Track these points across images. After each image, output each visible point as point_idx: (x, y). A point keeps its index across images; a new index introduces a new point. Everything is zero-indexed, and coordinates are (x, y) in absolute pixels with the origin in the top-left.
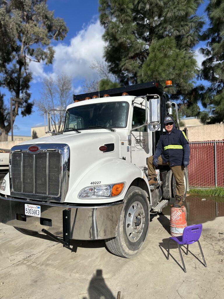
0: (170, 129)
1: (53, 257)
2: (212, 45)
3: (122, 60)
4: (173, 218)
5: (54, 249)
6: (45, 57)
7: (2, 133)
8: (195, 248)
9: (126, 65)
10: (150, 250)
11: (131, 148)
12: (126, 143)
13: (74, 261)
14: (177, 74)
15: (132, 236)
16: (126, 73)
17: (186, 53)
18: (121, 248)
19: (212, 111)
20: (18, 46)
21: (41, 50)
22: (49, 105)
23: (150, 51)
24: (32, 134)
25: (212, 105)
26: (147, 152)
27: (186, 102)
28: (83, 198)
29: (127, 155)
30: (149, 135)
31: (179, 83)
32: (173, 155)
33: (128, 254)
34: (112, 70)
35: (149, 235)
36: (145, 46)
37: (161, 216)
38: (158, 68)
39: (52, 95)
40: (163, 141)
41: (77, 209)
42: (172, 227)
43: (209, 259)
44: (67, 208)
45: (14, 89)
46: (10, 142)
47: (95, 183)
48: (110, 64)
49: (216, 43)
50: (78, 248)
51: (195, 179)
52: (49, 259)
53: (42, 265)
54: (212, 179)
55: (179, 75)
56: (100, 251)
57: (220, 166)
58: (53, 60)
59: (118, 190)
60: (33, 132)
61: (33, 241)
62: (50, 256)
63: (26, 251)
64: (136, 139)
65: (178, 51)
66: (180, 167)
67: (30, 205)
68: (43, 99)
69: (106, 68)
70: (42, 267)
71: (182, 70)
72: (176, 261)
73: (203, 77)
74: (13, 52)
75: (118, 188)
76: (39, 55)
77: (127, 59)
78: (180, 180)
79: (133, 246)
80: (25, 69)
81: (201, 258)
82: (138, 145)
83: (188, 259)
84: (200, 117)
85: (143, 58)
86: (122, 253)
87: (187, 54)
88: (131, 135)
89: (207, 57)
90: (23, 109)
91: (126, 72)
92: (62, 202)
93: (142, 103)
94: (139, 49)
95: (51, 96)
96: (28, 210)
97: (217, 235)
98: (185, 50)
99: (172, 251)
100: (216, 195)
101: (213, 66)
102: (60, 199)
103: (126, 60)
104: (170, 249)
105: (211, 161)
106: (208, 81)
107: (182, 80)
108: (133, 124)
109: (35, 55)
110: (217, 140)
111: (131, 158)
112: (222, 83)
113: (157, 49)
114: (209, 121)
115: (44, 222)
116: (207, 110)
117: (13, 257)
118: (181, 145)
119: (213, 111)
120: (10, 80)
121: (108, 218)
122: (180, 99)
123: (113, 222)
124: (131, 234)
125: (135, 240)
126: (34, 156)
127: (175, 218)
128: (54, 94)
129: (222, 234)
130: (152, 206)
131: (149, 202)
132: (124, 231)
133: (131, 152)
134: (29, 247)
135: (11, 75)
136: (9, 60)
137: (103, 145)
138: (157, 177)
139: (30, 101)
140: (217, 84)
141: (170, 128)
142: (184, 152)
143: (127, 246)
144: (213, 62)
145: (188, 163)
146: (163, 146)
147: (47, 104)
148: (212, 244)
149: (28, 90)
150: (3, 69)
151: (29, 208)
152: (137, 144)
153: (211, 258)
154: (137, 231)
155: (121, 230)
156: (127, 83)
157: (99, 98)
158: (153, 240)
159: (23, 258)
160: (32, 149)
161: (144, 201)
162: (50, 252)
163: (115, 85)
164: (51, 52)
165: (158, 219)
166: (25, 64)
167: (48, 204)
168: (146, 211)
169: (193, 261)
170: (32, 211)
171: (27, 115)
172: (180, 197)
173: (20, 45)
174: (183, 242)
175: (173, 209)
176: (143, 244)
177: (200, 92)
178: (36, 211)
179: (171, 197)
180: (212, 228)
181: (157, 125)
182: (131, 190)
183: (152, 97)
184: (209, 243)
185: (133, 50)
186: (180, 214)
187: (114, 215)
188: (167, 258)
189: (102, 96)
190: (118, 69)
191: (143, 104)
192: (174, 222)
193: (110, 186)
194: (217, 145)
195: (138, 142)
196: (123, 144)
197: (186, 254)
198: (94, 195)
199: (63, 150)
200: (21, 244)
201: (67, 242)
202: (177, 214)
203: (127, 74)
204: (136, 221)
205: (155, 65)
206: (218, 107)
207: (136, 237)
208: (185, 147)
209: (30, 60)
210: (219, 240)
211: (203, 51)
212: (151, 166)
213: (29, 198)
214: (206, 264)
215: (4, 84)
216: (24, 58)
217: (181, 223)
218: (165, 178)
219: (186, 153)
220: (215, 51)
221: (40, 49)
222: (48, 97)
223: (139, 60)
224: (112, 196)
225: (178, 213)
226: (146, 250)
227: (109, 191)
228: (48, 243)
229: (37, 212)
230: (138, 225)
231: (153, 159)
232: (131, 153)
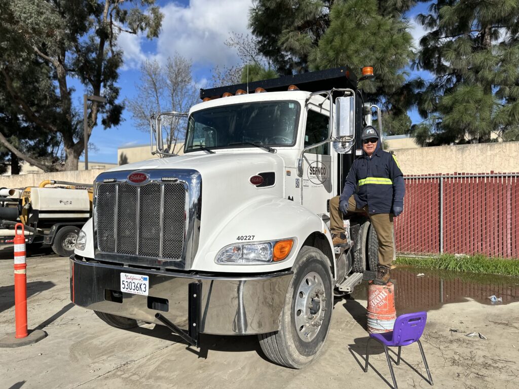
0: (372, 150)
1: (167, 366)
2: (439, 9)
3: (283, 32)
4: (372, 304)
5: (167, 353)
6: (146, 24)
7: (68, 155)
8: (411, 354)
9: (289, 40)
10: (334, 356)
11: (302, 181)
12: (295, 173)
13: (204, 372)
14: (378, 59)
15: (305, 331)
16: (288, 56)
17: (393, 23)
18: (286, 350)
19: (435, 123)
20: (98, 4)
21: (139, 13)
22: (152, 108)
23: (332, 16)
24: (119, 159)
25: (437, 114)
26: (329, 189)
27: (390, 107)
28: (222, 263)
29: (295, 193)
30: (332, 160)
31: (380, 75)
32: (375, 196)
33: (297, 362)
34: (264, 49)
35: (331, 331)
36: (321, 10)
37: (349, 300)
38: (347, 46)
39: (158, 91)
40: (358, 169)
41: (212, 281)
42: (371, 319)
43: (437, 372)
44: (195, 279)
45: (90, 80)
46: (82, 171)
47: (244, 238)
48: (260, 39)
49: (447, 5)
50: (210, 351)
51: (405, 240)
52: (161, 368)
53: (149, 378)
54: (434, 241)
55: (381, 61)
56: (247, 356)
57: (448, 219)
58: (159, 30)
59: (283, 252)
60: (122, 156)
61: (130, 339)
62: (162, 363)
63: (120, 355)
64: (311, 167)
65: (380, 18)
66: (386, 216)
67: (129, 275)
68: (142, 98)
69: (253, 45)
70: (148, 382)
71: (387, 53)
72: (379, 375)
73: (421, 64)
74: (90, 15)
75: (283, 248)
76: (135, 21)
77: (291, 31)
78: (385, 237)
79: (307, 348)
80: (111, 46)
81: (423, 371)
82: (314, 177)
83: (402, 371)
84: (416, 134)
85: (317, 29)
86: (287, 360)
87: (395, 25)
88: (303, 158)
89: (429, 31)
90: (105, 116)
91: (289, 53)
92: (187, 269)
93: (322, 104)
94: (312, 14)
95: (155, 92)
96: (126, 284)
97: (447, 333)
98: (392, 17)
99: (373, 359)
100: (442, 267)
101: (439, 46)
102: (184, 264)
103: (289, 32)
104: (369, 356)
105: (433, 210)
106: (431, 71)
107: (386, 70)
108: (307, 140)
109: (128, 21)
110: (445, 173)
111: (302, 199)
112: (455, 76)
113: (345, 14)
114: (431, 141)
115: (153, 304)
116: (428, 122)
117: (97, 364)
118: (390, 178)
119: (438, 124)
120: (85, 64)
121: (266, 302)
122: (381, 102)
123: (274, 309)
124: (302, 327)
125: (309, 339)
126: (139, 190)
127: (376, 304)
128: (161, 90)
129: (456, 331)
130: (337, 282)
131: (332, 275)
132: (292, 322)
133: (302, 188)
134: (124, 349)
135: (85, 55)
136: (83, 29)
137: (257, 175)
138: (346, 233)
139: (117, 102)
140: (445, 77)
141: (371, 148)
142: (394, 191)
143: (296, 347)
144: (440, 40)
145: (401, 209)
146: (358, 179)
147: (149, 107)
148: (439, 348)
149: (116, 82)
150: (73, 44)
151: (128, 280)
152: (312, 175)
153: (439, 371)
154: (313, 323)
155: (286, 320)
156: (289, 72)
157: (246, 93)
158: (339, 340)
159: (115, 366)
160: (135, 178)
161: (325, 273)
162: (160, 358)
163: (269, 73)
164: (157, 16)
165: (344, 305)
166: (110, 36)
167: (161, 273)
168: (328, 289)
169: (409, 375)
170: (133, 285)
171: (112, 126)
172: (386, 266)
173: (102, 3)
174: (393, 342)
175: (373, 288)
176: (322, 346)
177: (416, 91)
178: (140, 286)
179: (365, 269)
180: (439, 321)
181: (348, 142)
182: (305, 252)
183: (342, 94)
184: (435, 345)
185: (302, 14)
186: (384, 297)
187: (276, 297)
188: (365, 370)
189: (252, 92)
190: (275, 49)
191: (323, 106)
192: (375, 310)
193: (270, 243)
194: (444, 182)
195: (314, 171)
196: (289, 173)
197: (397, 363)
198: (242, 258)
199: (190, 181)
200: (109, 344)
201: (196, 339)
202: (379, 296)
203: (290, 56)
204: (312, 306)
205: (342, 41)
206: (448, 117)
207: (311, 333)
208: (397, 181)
209: (120, 30)
210: (451, 342)
211: (422, 18)
212: (336, 214)
213: (128, 262)
214: (432, 380)
215: (73, 70)
216: (109, 26)
217: (387, 312)
218: (357, 236)
219: (398, 192)
220: (444, 20)
221: (137, 10)
222: (151, 94)
223: (311, 33)
224: (273, 260)
225: (381, 294)
226: (326, 356)
227: (269, 252)
228: (155, 343)
229: (143, 287)
230: (315, 313)
231: (340, 201)
232: (302, 190)
